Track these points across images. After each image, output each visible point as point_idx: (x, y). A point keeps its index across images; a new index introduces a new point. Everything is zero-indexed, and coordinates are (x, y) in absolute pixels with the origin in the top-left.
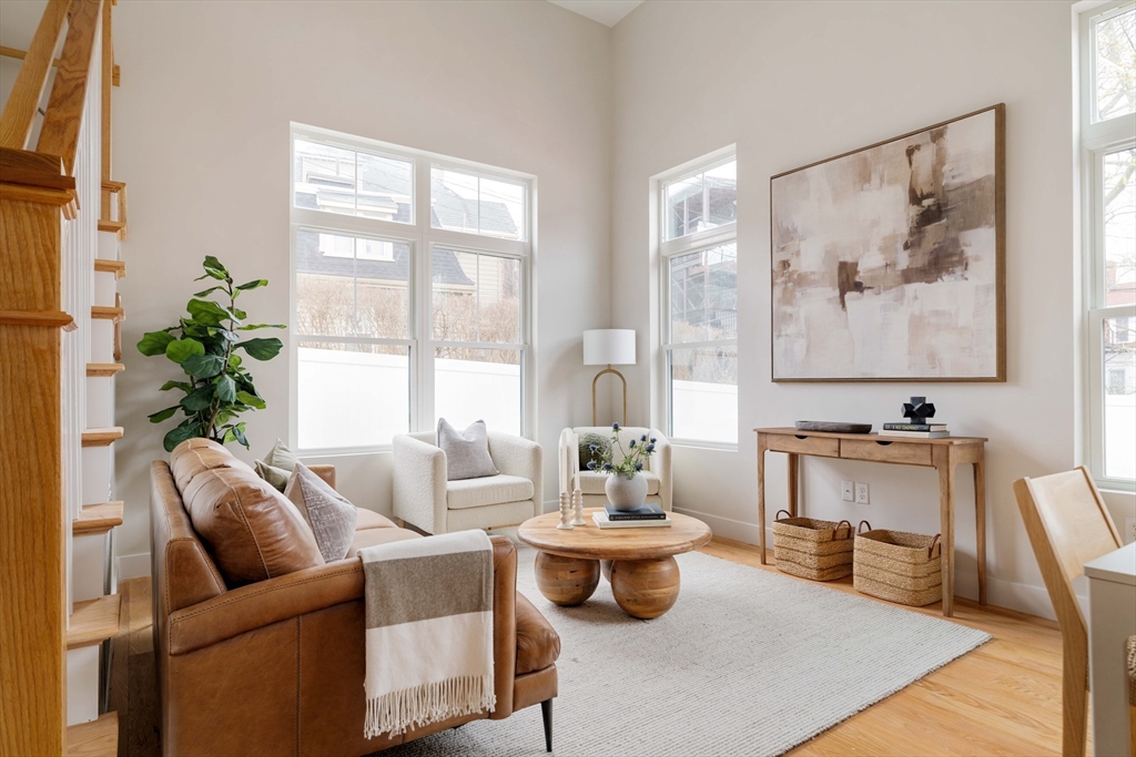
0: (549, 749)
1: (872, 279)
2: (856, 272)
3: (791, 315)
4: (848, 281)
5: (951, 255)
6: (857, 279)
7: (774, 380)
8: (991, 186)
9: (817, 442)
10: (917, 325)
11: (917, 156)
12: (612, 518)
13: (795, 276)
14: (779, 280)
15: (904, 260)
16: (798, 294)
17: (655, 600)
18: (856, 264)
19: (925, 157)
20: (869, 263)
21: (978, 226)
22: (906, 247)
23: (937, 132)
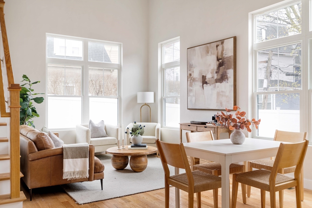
0: (102, 189)
1: (209, 81)
2: (206, 79)
3: (192, 90)
4: (204, 82)
5: (225, 76)
6: (206, 81)
7: (188, 109)
8: (232, 58)
9: (192, 127)
10: (218, 94)
11: (218, 47)
12: (132, 147)
13: (193, 79)
14: (189, 79)
15: (216, 77)
16: (193, 84)
17: (139, 167)
18: (206, 76)
19: (220, 48)
20: (209, 76)
21: (230, 69)
22: (216, 73)
23: (222, 41)
